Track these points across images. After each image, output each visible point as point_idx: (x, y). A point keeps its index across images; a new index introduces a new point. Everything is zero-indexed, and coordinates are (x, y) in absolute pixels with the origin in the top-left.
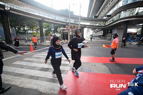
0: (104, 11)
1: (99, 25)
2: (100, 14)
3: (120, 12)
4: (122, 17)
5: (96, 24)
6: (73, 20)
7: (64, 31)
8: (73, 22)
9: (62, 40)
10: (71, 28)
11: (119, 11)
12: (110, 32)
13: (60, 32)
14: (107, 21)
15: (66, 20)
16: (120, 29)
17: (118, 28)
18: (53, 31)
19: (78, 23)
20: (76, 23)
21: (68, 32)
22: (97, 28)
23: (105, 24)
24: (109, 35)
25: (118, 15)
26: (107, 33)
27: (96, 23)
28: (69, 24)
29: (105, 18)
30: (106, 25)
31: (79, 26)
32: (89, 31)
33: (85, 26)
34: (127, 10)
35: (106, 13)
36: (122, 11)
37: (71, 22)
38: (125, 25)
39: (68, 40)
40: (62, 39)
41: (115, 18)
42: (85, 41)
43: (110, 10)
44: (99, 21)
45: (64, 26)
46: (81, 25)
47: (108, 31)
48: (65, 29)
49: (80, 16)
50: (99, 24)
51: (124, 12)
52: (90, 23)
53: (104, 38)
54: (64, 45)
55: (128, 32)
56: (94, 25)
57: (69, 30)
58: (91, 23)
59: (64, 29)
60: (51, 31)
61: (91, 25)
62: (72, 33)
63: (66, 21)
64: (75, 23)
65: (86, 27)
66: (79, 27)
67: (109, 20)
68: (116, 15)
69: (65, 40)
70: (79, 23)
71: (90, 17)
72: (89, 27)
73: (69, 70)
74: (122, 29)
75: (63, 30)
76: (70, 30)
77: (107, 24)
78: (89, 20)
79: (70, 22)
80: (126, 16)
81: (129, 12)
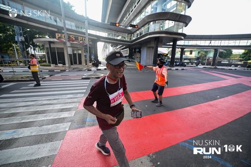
0: (127, 15)
1: (121, 39)
2: (122, 20)
3: (148, 23)
4: (152, 31)
5: (118, 36)
6: (73, 24)
7: (52, 46)
8: (74, 28)
9: (50, 66)
10: (69, 39)
11: (147, 21)
12: (138, 52)
13: (43, 46)
14: (133, 33)
15: (56, 21)
16: (150, 47)
17: (148, 46)
18: (22, 42)
19: (84, 31)
20: (80, 30)
21: (63, 48)
22: (120, 44)
23: (130, 39)
24: (137, 56)
25: (146, 27)
26: (135, 52)
27: (117, 34)
28: (63, 31)
29: (130, 28)
30: (132, 40)
31: (87, 37)
32: (106, 48)
33: (99, 39)
34: (157, 22)
35: (131, 21)
36: (151, 21)
37: (67, 27)
38: (156, 43)
39: (64, 64)
40: (49, 62)
41: (143, 30)
42: (101, 65)
43: (136, 16)
44: (121, 32)
45: (52, 34)
46: (90, 35)
47: (135, 49)
48: (55, 40)
49: (88, 18)
50: (122, 37)
51: (153, 23)
52: (107, 34)
53: (131, 60)
54: (56, 75)
55: (159, 53)
56: (113, 37)
57: (65, 43)
58: (109, 34)
59: (52, 40)
60: (16, 43)
61: (110, 37)
62: (73, 51)
63: (55, 24)
64: (77, 29)
65: (101, 39)
66: (87, 40)
67: (135, 32)
68: (143, 26)
69: (56, 64)
70: (87, 31)
71: (106, 22)
72: (107, 40)
73: (67, 129)
74: (153, 48)
75: (50, 42)
76: (68, 44)
77: (134, 39)
78: (105, 28)
79: (65, 25)
80: (156, 30)
81: (159, 24)
